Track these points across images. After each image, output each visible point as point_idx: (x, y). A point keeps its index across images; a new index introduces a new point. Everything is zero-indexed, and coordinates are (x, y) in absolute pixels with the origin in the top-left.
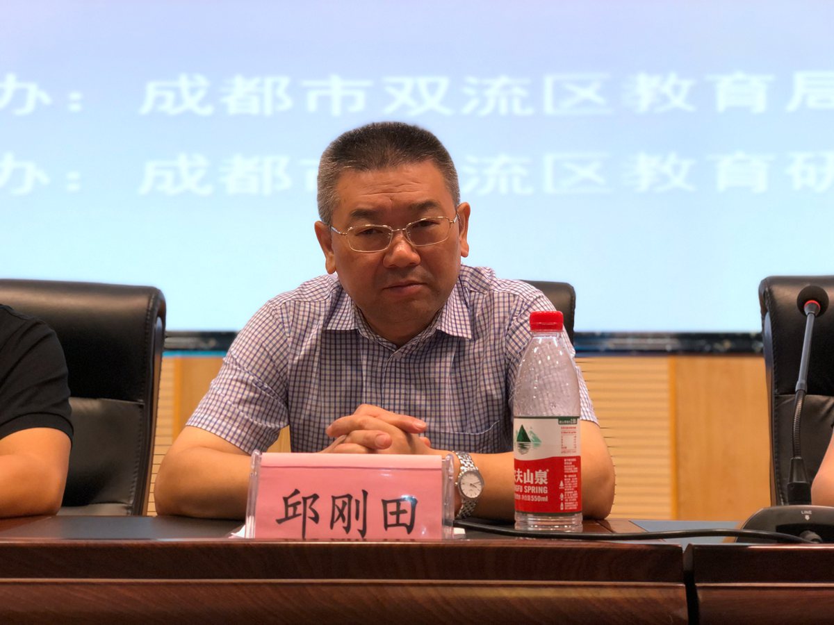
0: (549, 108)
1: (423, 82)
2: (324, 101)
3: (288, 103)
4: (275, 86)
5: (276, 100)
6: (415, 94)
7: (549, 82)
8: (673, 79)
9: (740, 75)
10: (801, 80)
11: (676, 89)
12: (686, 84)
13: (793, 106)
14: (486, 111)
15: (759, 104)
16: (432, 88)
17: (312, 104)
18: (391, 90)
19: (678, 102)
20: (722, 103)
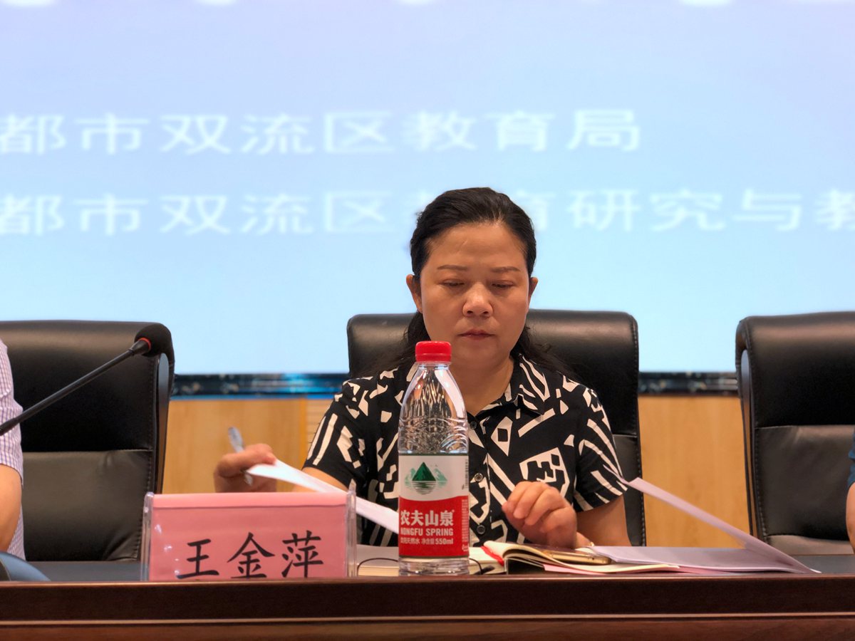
0: (329, 146)
1: (201, 120)
2: (100, 139)
3: (61, 142)
4: (49, 124)
5: (50, 139)
6: (193, 131)
7: (329, 120)
8: (453, 117)
9: (520, 114)
10: (581, 118)
11: (457, 128)
12: (467, 123)
13: (573, 144)
14: (265, 150)
15: (540, 143)
16: (211, 126)
17: (86, 141)
18: (168, 128)
19: (459, 140)
20: (503, 141)
